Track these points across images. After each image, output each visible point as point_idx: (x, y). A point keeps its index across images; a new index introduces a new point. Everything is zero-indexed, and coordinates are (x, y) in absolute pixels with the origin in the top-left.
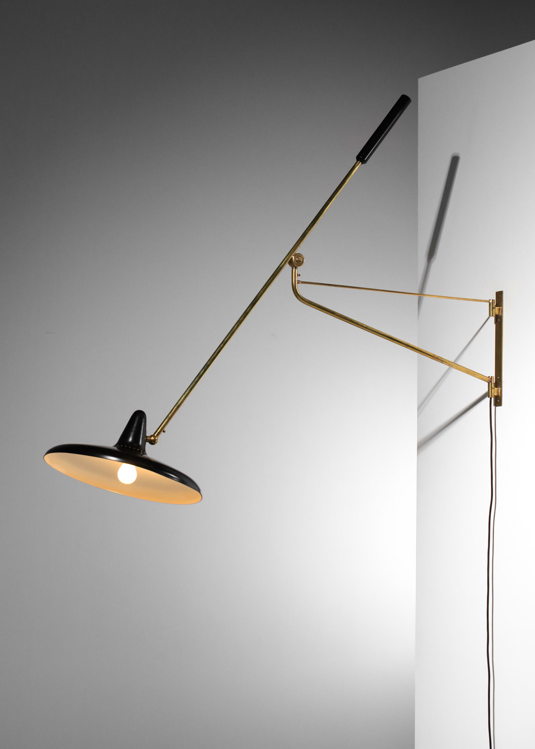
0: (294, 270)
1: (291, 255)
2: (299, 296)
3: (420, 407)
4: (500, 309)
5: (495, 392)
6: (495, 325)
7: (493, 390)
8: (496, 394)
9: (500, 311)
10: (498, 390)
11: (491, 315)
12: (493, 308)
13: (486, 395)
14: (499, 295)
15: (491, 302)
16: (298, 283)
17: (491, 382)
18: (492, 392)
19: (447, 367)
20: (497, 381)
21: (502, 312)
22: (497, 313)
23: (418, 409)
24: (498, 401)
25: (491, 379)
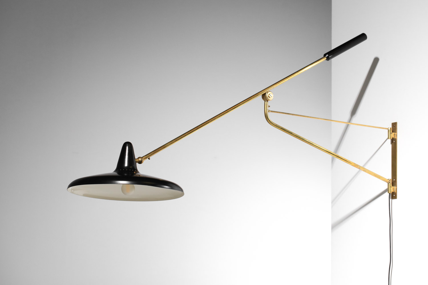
0: (266, 102)
2: (269, 121)
3: (334, 201)
4: (395, 134)
5: (392, 190)
6: (391, 145)
7: (391, 188)
8: (392, 191)
9: (395, 136)
10: (394, 189)
11: (389, 138)
12: (391, 133)
13: (387, 190)
14: (394, 125)
15: (389, 129)
16: (269, 112)
17: (390, 183)
19: (358, 170)
20: (394, 182)
21: (396, 136)
22: (393, 137)
23: (332, 202)
24: (393, 196)
25: (390, 180)
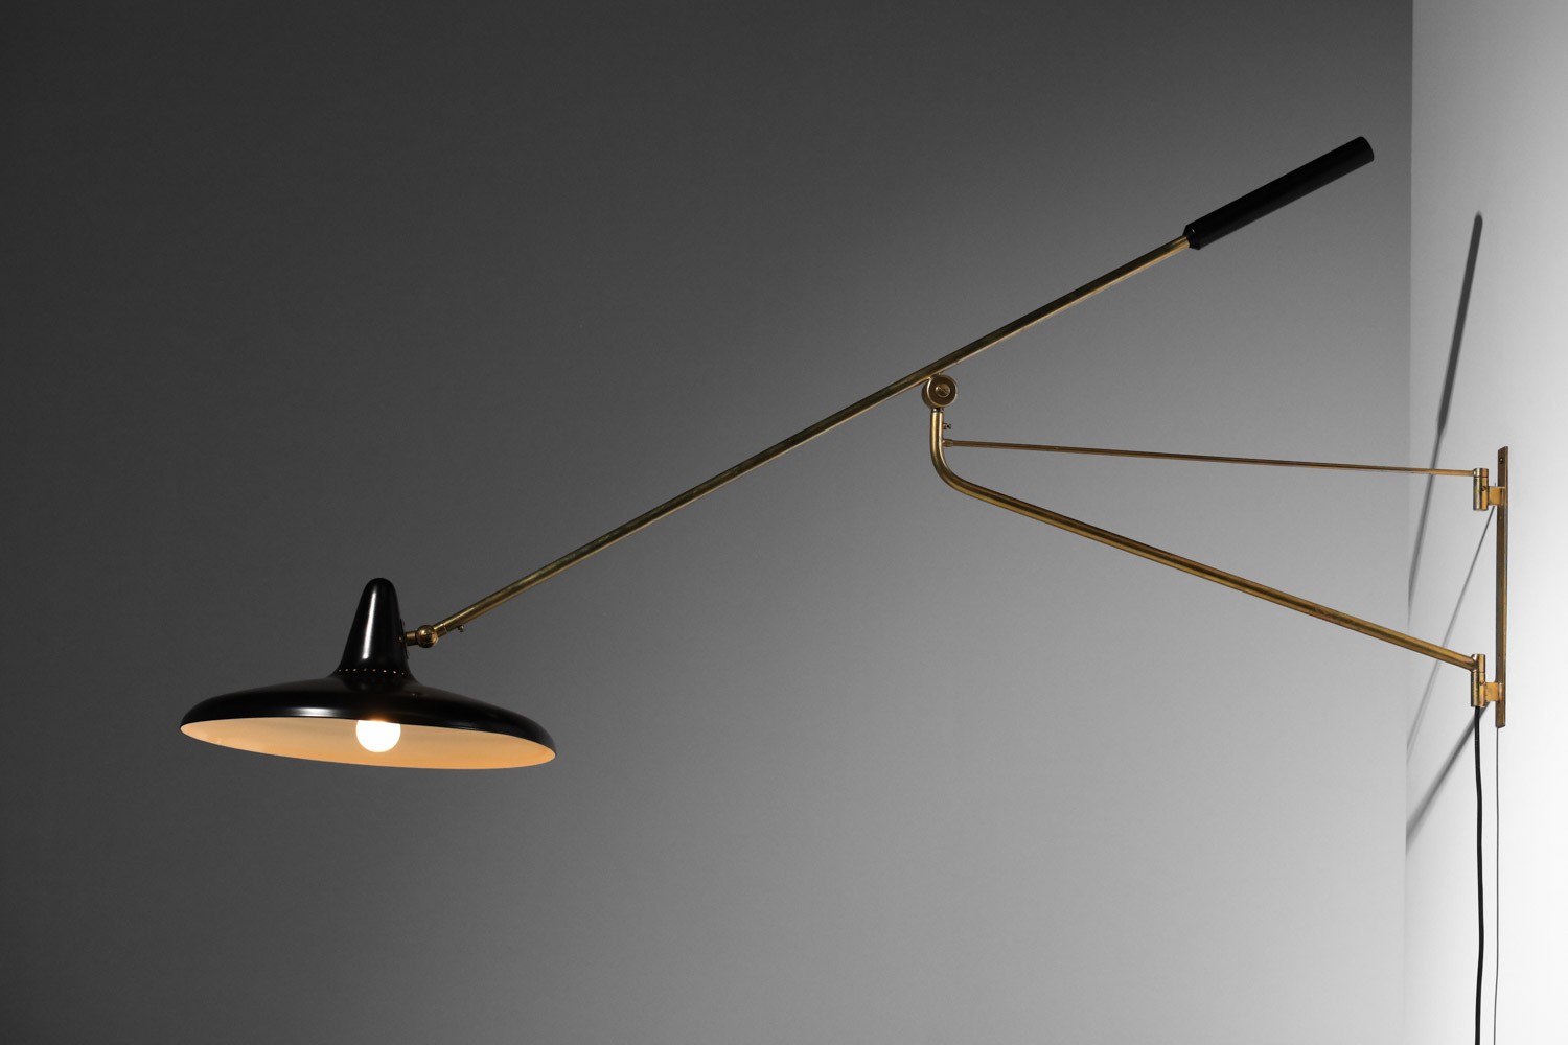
0: (935, 414)
1: (928, 374)
2: (947, 473)
5: (1485, 693)
7: (1481, 687)
8: (1494, 699)
9: (1504, 496)
10: (1497, 690)
11: (1478, 506)
12: (1482, 489)
14: (1502, 458)
15: (1477, 473)
16: (946, 445)
17: (1476, 668)
18: (1478, 691)
20: (1500, 667)
22: (1495, 501)
24: (1499, 715)
25: (1476, 660)
